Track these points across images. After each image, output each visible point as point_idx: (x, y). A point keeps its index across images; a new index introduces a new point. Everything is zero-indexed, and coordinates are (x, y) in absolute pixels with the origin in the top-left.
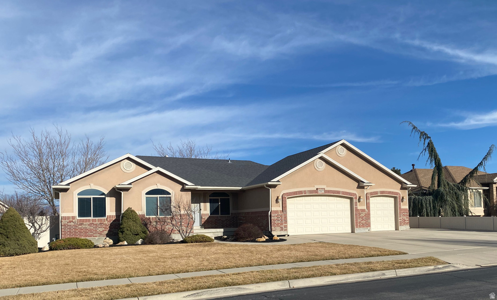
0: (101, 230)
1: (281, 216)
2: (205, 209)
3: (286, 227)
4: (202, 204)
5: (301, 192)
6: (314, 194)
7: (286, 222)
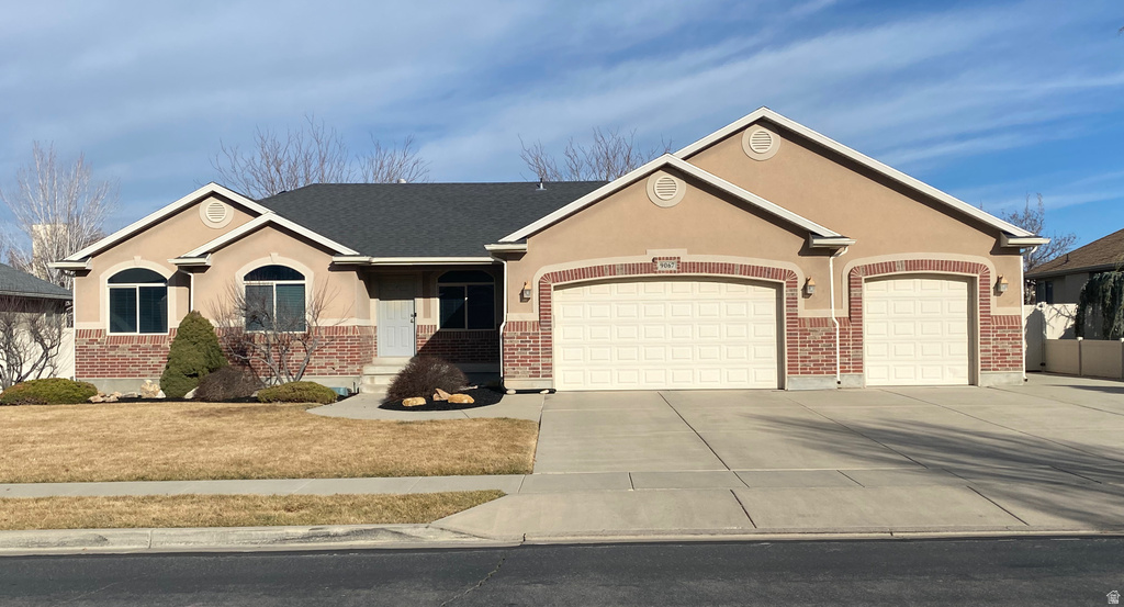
0: (155, 360)
1: (535, 337)
2: (427, 314)
3: (549, 367)
4: (420, 301)
5: (599, 270)
6: (644, 273)
7: (549, 354)
